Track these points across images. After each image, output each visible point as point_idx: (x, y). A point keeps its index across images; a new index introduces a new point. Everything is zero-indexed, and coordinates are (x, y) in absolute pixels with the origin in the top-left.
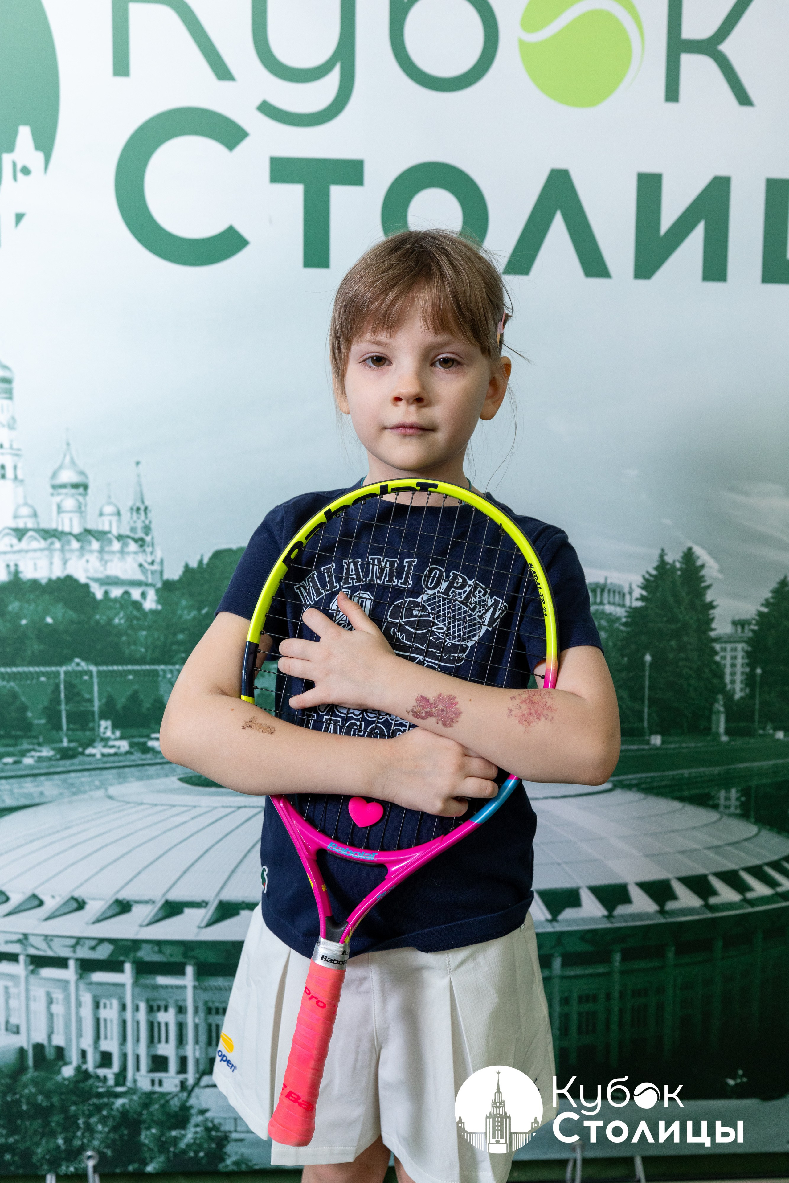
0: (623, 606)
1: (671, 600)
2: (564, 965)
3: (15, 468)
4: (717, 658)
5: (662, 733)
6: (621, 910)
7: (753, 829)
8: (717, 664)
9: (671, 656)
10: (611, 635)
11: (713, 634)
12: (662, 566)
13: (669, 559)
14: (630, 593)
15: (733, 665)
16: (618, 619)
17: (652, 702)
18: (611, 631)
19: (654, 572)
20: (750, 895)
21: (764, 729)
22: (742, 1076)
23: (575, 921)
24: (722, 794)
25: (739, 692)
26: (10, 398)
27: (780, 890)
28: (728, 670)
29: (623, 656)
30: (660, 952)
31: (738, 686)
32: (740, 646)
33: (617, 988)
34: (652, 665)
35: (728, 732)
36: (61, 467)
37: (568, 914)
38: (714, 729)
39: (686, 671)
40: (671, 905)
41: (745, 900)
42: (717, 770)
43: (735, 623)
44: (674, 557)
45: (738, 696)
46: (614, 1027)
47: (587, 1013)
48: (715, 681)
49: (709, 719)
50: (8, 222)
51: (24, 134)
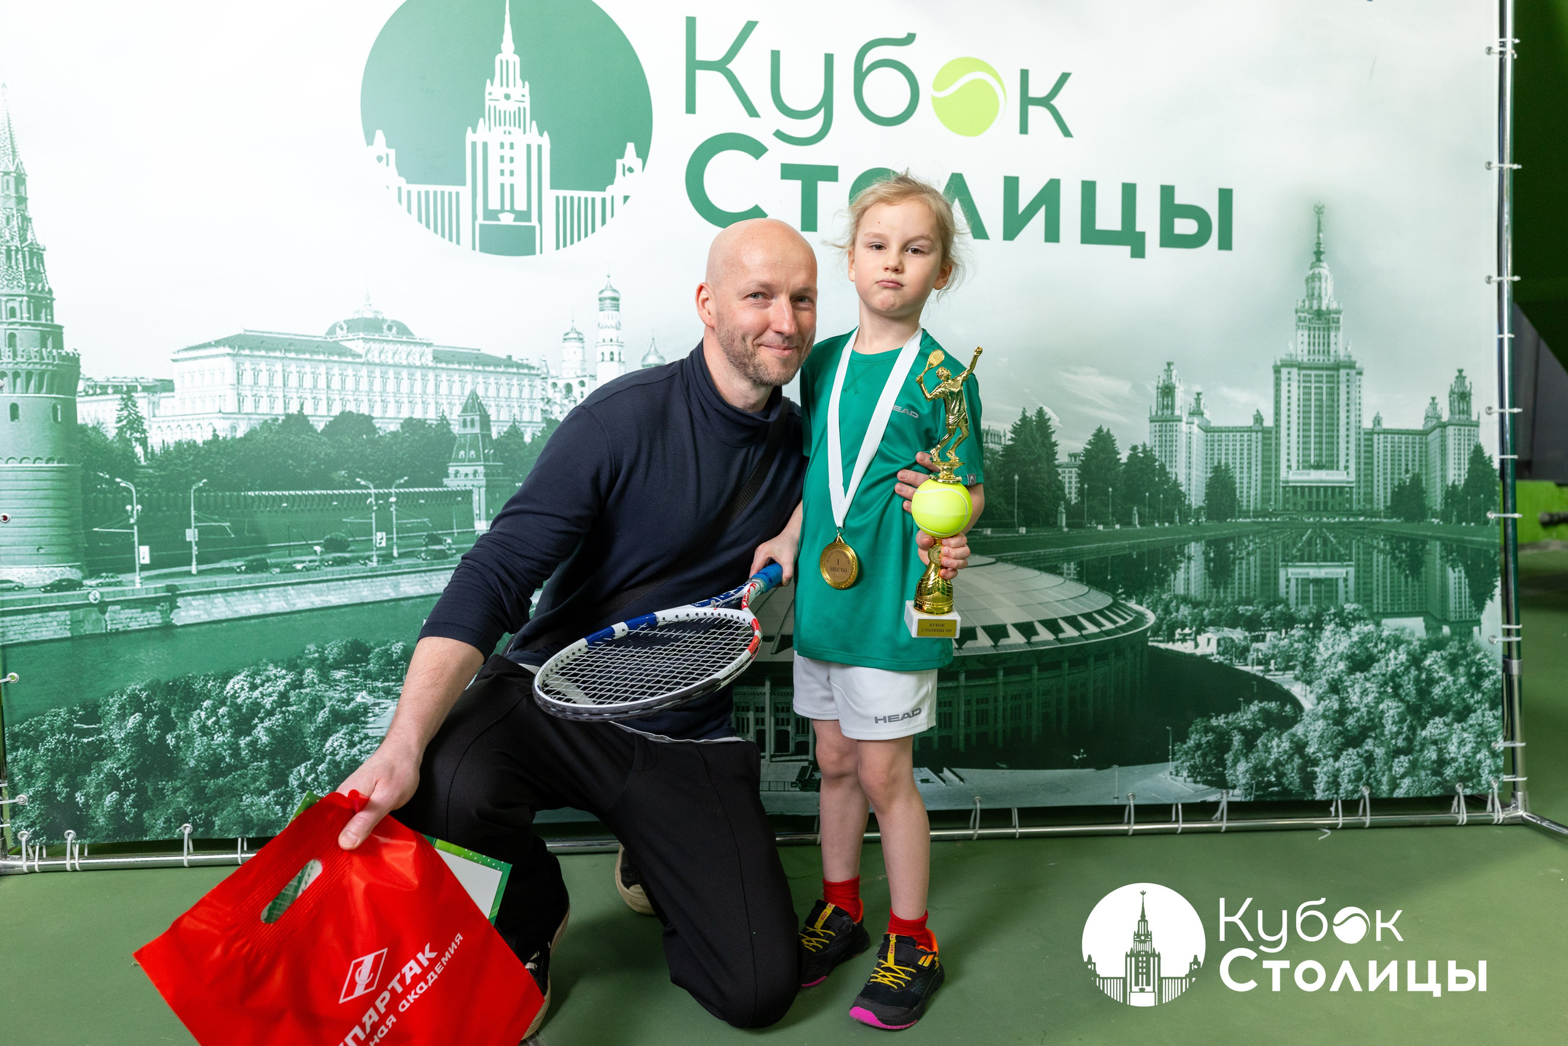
0: (1001, 444)
1: (1030, 441)
2: (967, 678)
3: (620, 354)
4: (1060, 478)
5: (1027, 527)
6: (1003, 642)
7: (1086, 589)
8: (1060, 481)
9: (1031, 476)
10: (993, 463)
11: (1056, 462)
12: (1024, 418)
13: (1028, 414)
14: (1005, 436)
15: (1070, 483)
16: (998, 452)
17: (1020, 505)
18: (993, 460)
19: (1019, 423)
20: (1084, 632)
21: (1090, 523)
22: (1083, 753)
23: (973, 649)
24: (1065, 566)
25: (1074, 500)
26: (618, 310)
27: (1104, 629)
28: (1067, 485)
29: (1001, 476)
30: (1028, 670)
31: (1073, 496)
32: (1074, 470)
33: (1001, 694)
34: (1019, 481)
35: (1067, 525)
36: (648, 354)
37: (969, 644)
38: (1059, 524)
39: (1040, 486)
40: (1034, 639)
41: (1082, 635)
42: (1061, 550)
43: (1070, 455)
44: (1031, 413)
45: (1073, 502)
46: (1000, 720)
47: (982, 710)
48: (1059, 492)
49: (1056, 518)
50: (618, 201)
51: (630, 147)
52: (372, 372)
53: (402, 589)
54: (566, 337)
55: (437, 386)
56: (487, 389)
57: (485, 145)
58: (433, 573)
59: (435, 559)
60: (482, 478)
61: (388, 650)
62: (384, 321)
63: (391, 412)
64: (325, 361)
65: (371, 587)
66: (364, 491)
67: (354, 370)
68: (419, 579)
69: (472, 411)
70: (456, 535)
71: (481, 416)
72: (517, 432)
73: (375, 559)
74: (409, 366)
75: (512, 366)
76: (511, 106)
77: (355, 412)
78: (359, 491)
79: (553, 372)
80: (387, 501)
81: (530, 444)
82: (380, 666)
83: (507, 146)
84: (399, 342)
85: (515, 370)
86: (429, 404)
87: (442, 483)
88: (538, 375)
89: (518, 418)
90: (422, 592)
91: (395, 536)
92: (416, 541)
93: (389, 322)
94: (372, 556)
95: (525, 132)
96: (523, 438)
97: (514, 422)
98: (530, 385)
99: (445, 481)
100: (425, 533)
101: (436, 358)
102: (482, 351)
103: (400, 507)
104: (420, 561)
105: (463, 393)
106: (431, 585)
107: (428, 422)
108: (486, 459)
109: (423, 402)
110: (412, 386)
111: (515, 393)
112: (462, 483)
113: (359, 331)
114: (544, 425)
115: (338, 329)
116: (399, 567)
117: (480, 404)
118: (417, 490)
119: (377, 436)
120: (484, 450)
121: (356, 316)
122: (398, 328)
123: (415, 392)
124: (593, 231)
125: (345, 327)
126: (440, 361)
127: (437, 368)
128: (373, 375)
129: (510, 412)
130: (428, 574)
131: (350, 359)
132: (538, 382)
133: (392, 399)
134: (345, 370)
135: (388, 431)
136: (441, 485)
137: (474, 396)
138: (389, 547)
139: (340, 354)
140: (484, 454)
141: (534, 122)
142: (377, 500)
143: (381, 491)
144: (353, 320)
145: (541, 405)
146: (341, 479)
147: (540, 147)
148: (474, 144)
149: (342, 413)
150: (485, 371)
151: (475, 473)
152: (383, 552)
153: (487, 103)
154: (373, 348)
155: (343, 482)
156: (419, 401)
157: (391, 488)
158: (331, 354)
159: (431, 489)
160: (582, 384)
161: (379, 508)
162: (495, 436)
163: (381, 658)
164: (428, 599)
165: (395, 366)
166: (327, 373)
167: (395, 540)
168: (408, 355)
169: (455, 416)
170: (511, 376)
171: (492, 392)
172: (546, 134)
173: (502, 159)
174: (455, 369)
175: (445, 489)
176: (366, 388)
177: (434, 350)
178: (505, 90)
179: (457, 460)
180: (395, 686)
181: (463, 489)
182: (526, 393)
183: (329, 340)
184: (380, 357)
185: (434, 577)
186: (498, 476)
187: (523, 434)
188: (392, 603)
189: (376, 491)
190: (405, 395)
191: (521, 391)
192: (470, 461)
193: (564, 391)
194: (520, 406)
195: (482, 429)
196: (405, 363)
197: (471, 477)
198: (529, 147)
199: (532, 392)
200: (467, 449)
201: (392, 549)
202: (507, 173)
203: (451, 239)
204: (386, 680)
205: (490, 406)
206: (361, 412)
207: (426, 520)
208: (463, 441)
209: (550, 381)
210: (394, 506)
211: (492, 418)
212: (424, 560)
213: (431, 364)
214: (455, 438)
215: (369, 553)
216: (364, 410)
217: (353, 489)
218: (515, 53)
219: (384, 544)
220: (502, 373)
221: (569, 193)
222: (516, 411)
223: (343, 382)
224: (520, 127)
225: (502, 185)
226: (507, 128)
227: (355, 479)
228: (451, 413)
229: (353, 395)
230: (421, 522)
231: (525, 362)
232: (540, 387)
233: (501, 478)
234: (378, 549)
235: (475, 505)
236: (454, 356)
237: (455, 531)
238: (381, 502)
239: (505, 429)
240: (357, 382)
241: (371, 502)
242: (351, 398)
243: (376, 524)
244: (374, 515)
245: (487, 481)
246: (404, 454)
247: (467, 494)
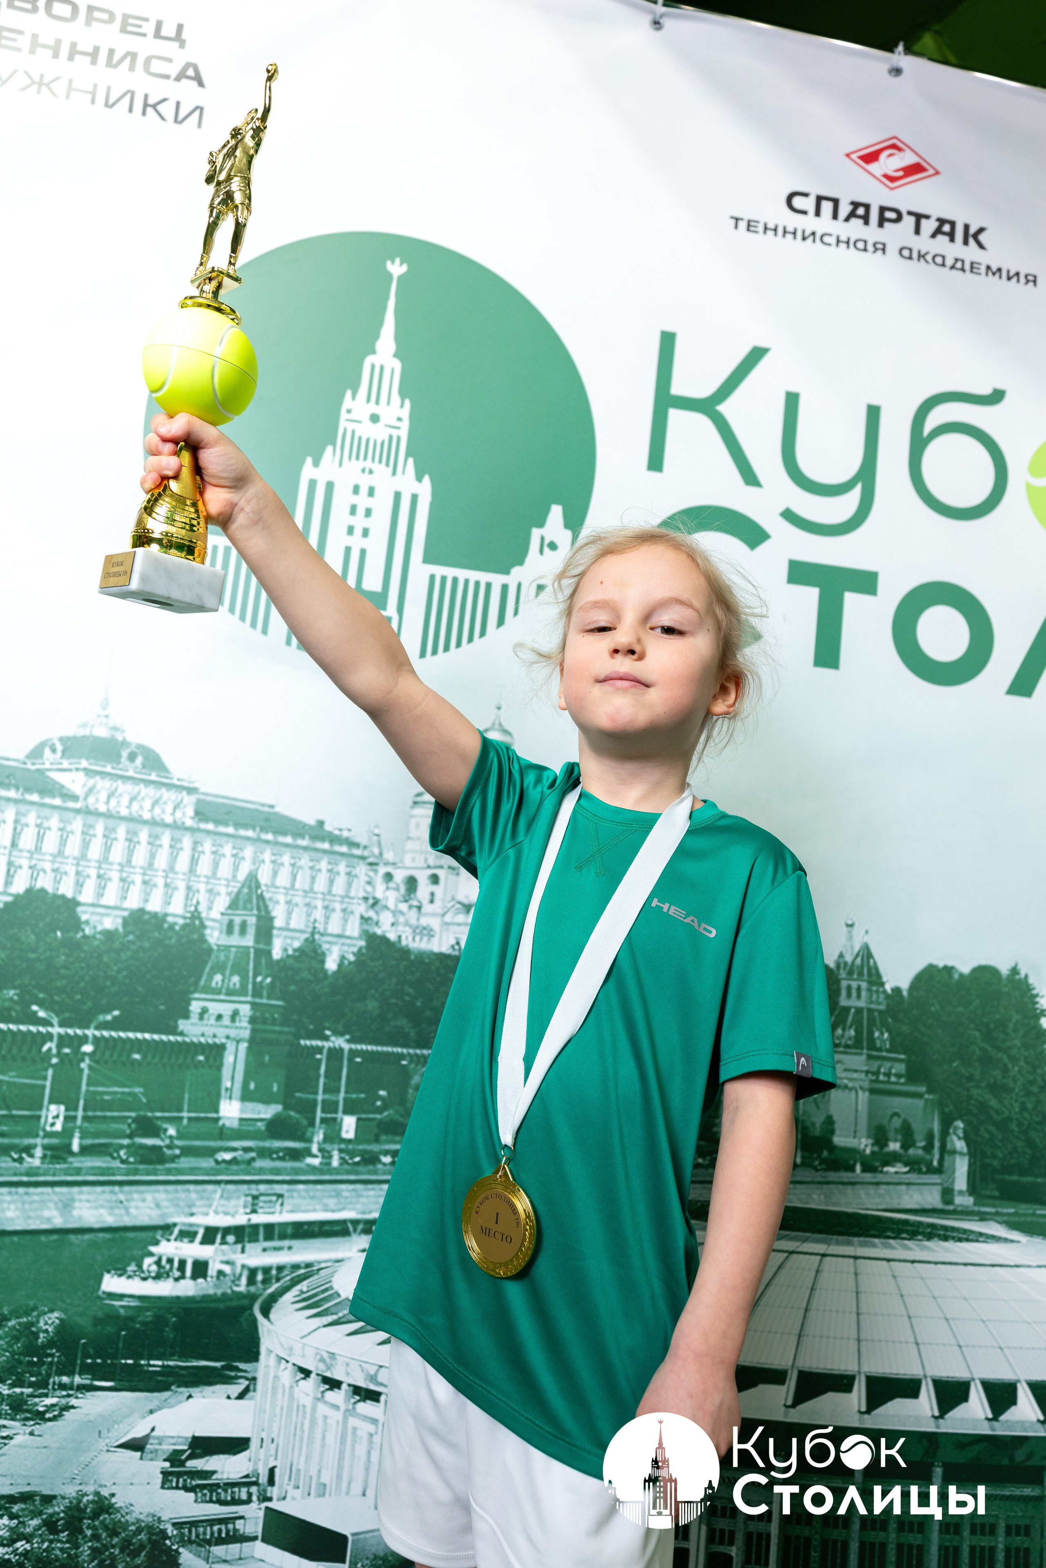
50: (529, 591)
51: (556, 512)
52: (92, 826)
53: (76, 1213)
54: (418, 799)
55: (194, 861)
56: (275, 873)
57: (330, 486)
58: (134, 1188)
59: (143, 1161)
60: (244, 1023)
61: (32, 1324)
62: (125, 744)
63: (110, 897)
64: (16, 801)
65: (23, 1203)
66: (41, 1029)
67: (61, 821)
68: (108, 1196)
69: (245, 908)
70: (185, 1122)
71: (259, 918)
72: (315, 951)
73: (38, 1152)
74: (153, 823)
75: (322, 839)
76: (379, 433)
77: (50, 890)
78: (33, 1029)
79: (389, 856)
80: (77, 1050)
81: (335, 973)
82: (13, 1354)
83: (364, 491)
84: (142, 780)
85: (326, 846)
86: (176, 888)
87: (176, 1026)
88: (363, 858)
89: (320, 927)
90: (109, 1220)
91: (80, 1113)
92: (115, 1126)
93: (133, 748)
94: (35, 1146)
95: (394, 473)
96: (323, 962)
97: (313, 934)
98: (348, 874)
99: (182, 1025)
100: (133, 1114)
101: (200, 814)
102: (278, 809)
103: (97, 1062)
104: (117, 1164)
105: (234, 876)
106: (127, 1209)
107: (170, 919)
108: (257, 993)
109: (166, 885)
110: (153, 856)
111: (321, 884)
112: (209, 1031)
113: (80, 757)
114: (363, 943)
115: (47, 751)
116: (78, 1171)
117: (261, 897)
118: (131, 1035)
119: (80, 935)
120: (255, 976)
121: (81, 732)
122: (146, 759)
123: (156, 865)
124: (483, 633)
125: (59, 747)
126: (206, 820)
127: (199, 830)
128: (91, 832)
129: (309, 915)
130: (127, 1188)
131: (57, 801)
132: (362, 869)
133: (115, 875)
134: (47, 819)
135: (99, 928)
136: (174, 1031)
137: (252, 881)
138: (67, 1133)
139: (43, 792)
140: (254, 983)
141: (411, 461)
142: (60, 1046)
143: (70, 1031)
144: (75, 738)
145: (361, 909)
146: (7, 1004)
147: (414, 498)
148: (313, 484)
149: (29, 891)
150: (277, 843)
151: (235, 1015)
152: (55, 1141)
153: (343, 424)
154: (98, 787)
155: (9, 1009)
156: (160, 882)
157: (88, 1027)
158: (28, 790)
159: (156, 1037)
160: (435, 879)
161: (62, 1061)
162: (277, 953)
163: (17, 1339)
164: (117, 1236)
165: (130, 819)
166: (16, 822)
167: (79, 1122)
168: (155, 803)
169: (215, 914)
170: (319, 855)
171: (283, 879)
172: (427, 479)
173: (353, 510)
174: (228, 835)
175: (179, 1039)
176: (76, 853)
177: (198, 801)
178: (372, 408)
179: (208, 990)
180: (32, 1396)
181: (210, 1041)
182: (339, 887)
183: (29, 766)
184: (107, 803)
185: (136, 1196)
186: (274, 1022)
187: (324, 955)
188: (54, 1237)
189: (62, 1031)
190: (138, 870)
191: (331, 882)
192: (229, 993)
193: (403, 889)
194: (326, 908)
195: (257, 941)
196: (147, 816)
197: (226, 1021)
198: (398, 496)
199: (349, 885)
200: (228, 972)
201: (71, 1136)
202: (358, 531)
203: (253, 625)
204: (19, 1383)
205: (277, 902)
206: (60, 892)
207: (138, 1090)
208: (222, 957)
209: (382, 870)
210: (87, 1060)
211: (278, 923)
212: (123, 1162)
213: (189, 822)
214: (210, 950)
215: (31, 1141)
216: (66, 889)
217: (23, 1023)
218: (396, 355)
219: (58, 1127)
220: (305, 848)
221: (450, 572)
222: (319, 914)
223: (40, 838)
224: (387, 465)
225: (348, 550)
226: (368, 464)
227: (29, 1007)
228: (210, 908)
229: (53, 862)
230: (129, 1094)
231: (345, 834)
232: (363, 879)
233: (277, 1028)
234: (48, 1135)
235: (226, 1072)
236: (229, 813)
237: (185, 1114)
238: (67, 1050)
239: (297, 944)
240: (63, 842)
241: (50, 1049)
242: (48, 866)
243: (52, 1089)
244: (50, 1072)
245: (253, 1031)
246: (120, 971)
247: (216, 1051)
